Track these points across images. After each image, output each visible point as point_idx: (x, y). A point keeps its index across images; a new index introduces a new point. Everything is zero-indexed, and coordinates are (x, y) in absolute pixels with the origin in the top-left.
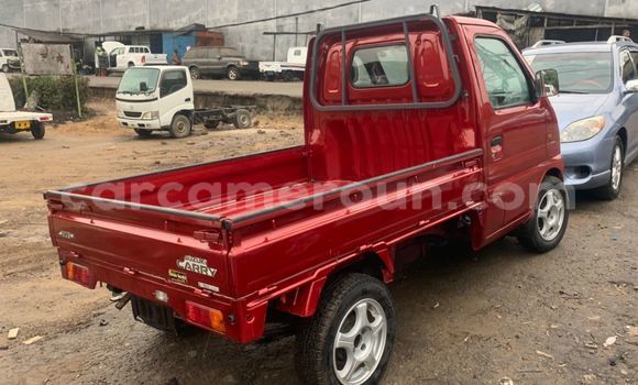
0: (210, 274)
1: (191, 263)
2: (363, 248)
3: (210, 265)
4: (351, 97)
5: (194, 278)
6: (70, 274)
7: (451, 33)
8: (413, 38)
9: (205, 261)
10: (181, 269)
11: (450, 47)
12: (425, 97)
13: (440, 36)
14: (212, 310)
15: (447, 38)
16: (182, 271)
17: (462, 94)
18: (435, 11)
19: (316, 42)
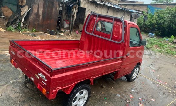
0: (45, 80)
1: (41, 75)
2: (87, 78)
3: (46, 78)
4: (95, 32)
5: (41, 79)
6: (12, 62)
7: (125, 25)
8: (115, 22)
9: (45, 76)
10: (38, 75)
11: (124, 29)
12: (114, 39)
13: (122, 24)
14: (44, 88)
15: (124, 26)
16: (39, 76)
17: (123, 41)
18: (122, 18)
19: (90, 15)
